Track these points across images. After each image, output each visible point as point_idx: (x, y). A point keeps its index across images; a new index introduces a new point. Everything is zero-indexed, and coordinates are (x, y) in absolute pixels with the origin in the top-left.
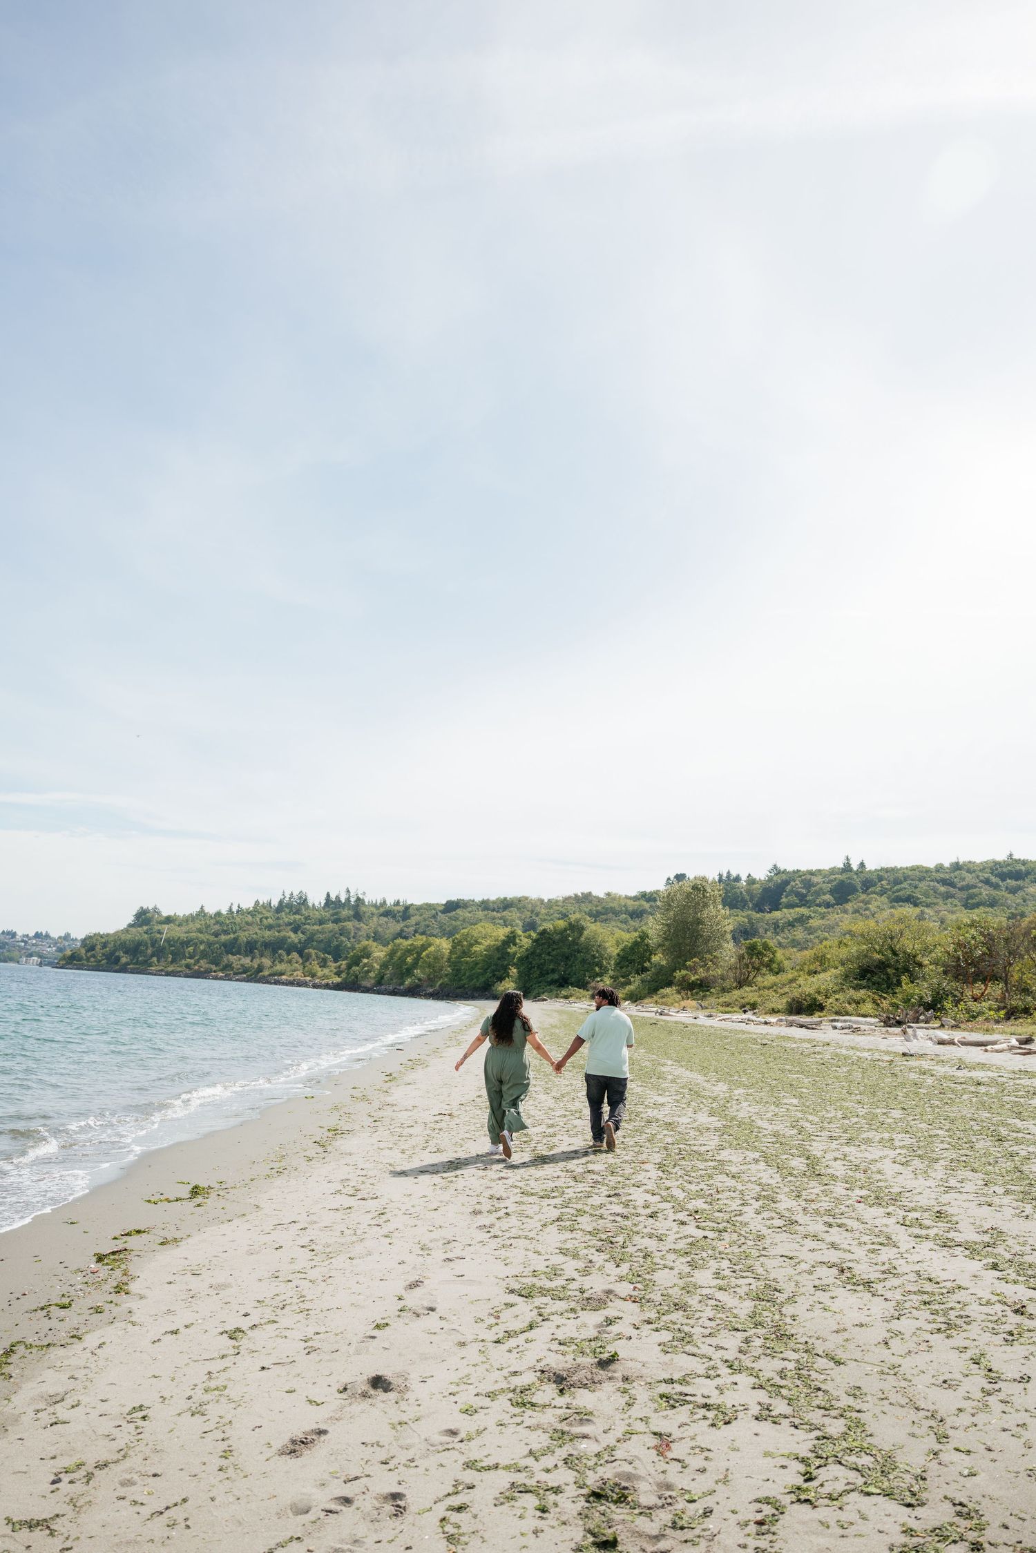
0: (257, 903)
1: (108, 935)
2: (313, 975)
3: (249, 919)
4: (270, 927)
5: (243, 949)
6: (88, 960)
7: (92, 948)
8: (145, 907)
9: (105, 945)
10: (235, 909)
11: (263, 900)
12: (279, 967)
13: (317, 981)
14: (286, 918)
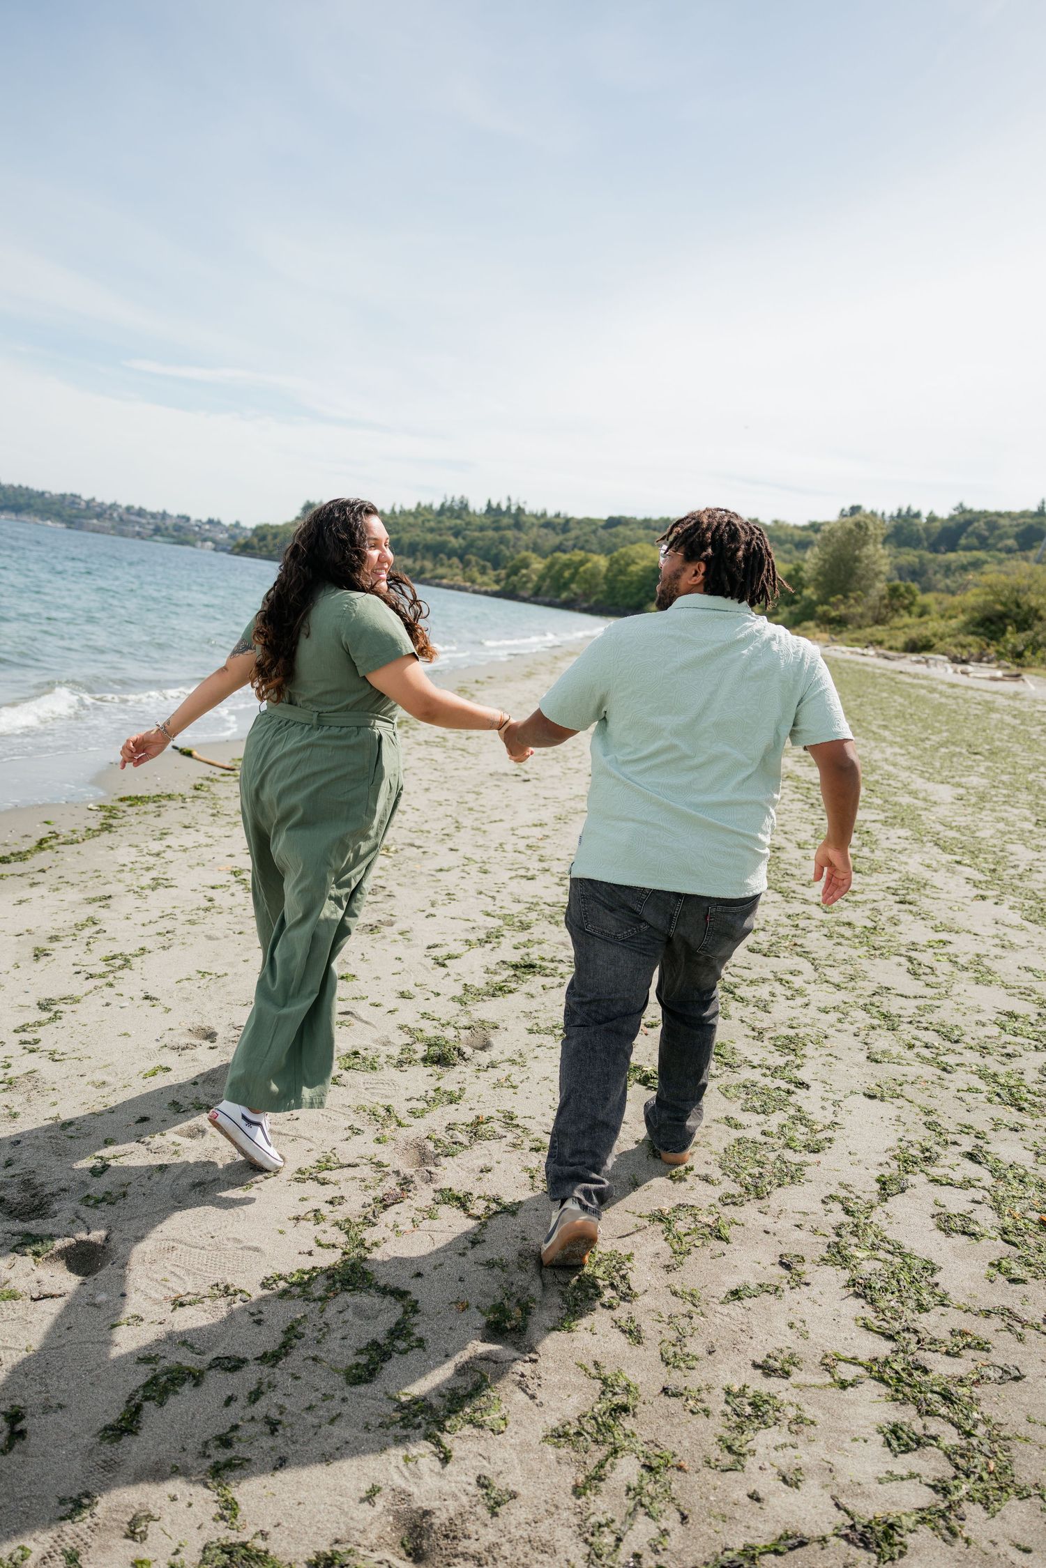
0: (419, 505)
1: (277, 526)
2: (473, 581)
3: (411, 520)
4: (431, 530)
5: (406, 550)
6: (260, 549)
7: (263, 538)
8: (311, 501)
9: (275, 536)
10: (397, 509)
11: (425, 503)
12: (441, 571)
13: (477, 587)
14: (448, 522)
